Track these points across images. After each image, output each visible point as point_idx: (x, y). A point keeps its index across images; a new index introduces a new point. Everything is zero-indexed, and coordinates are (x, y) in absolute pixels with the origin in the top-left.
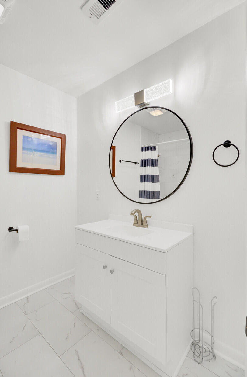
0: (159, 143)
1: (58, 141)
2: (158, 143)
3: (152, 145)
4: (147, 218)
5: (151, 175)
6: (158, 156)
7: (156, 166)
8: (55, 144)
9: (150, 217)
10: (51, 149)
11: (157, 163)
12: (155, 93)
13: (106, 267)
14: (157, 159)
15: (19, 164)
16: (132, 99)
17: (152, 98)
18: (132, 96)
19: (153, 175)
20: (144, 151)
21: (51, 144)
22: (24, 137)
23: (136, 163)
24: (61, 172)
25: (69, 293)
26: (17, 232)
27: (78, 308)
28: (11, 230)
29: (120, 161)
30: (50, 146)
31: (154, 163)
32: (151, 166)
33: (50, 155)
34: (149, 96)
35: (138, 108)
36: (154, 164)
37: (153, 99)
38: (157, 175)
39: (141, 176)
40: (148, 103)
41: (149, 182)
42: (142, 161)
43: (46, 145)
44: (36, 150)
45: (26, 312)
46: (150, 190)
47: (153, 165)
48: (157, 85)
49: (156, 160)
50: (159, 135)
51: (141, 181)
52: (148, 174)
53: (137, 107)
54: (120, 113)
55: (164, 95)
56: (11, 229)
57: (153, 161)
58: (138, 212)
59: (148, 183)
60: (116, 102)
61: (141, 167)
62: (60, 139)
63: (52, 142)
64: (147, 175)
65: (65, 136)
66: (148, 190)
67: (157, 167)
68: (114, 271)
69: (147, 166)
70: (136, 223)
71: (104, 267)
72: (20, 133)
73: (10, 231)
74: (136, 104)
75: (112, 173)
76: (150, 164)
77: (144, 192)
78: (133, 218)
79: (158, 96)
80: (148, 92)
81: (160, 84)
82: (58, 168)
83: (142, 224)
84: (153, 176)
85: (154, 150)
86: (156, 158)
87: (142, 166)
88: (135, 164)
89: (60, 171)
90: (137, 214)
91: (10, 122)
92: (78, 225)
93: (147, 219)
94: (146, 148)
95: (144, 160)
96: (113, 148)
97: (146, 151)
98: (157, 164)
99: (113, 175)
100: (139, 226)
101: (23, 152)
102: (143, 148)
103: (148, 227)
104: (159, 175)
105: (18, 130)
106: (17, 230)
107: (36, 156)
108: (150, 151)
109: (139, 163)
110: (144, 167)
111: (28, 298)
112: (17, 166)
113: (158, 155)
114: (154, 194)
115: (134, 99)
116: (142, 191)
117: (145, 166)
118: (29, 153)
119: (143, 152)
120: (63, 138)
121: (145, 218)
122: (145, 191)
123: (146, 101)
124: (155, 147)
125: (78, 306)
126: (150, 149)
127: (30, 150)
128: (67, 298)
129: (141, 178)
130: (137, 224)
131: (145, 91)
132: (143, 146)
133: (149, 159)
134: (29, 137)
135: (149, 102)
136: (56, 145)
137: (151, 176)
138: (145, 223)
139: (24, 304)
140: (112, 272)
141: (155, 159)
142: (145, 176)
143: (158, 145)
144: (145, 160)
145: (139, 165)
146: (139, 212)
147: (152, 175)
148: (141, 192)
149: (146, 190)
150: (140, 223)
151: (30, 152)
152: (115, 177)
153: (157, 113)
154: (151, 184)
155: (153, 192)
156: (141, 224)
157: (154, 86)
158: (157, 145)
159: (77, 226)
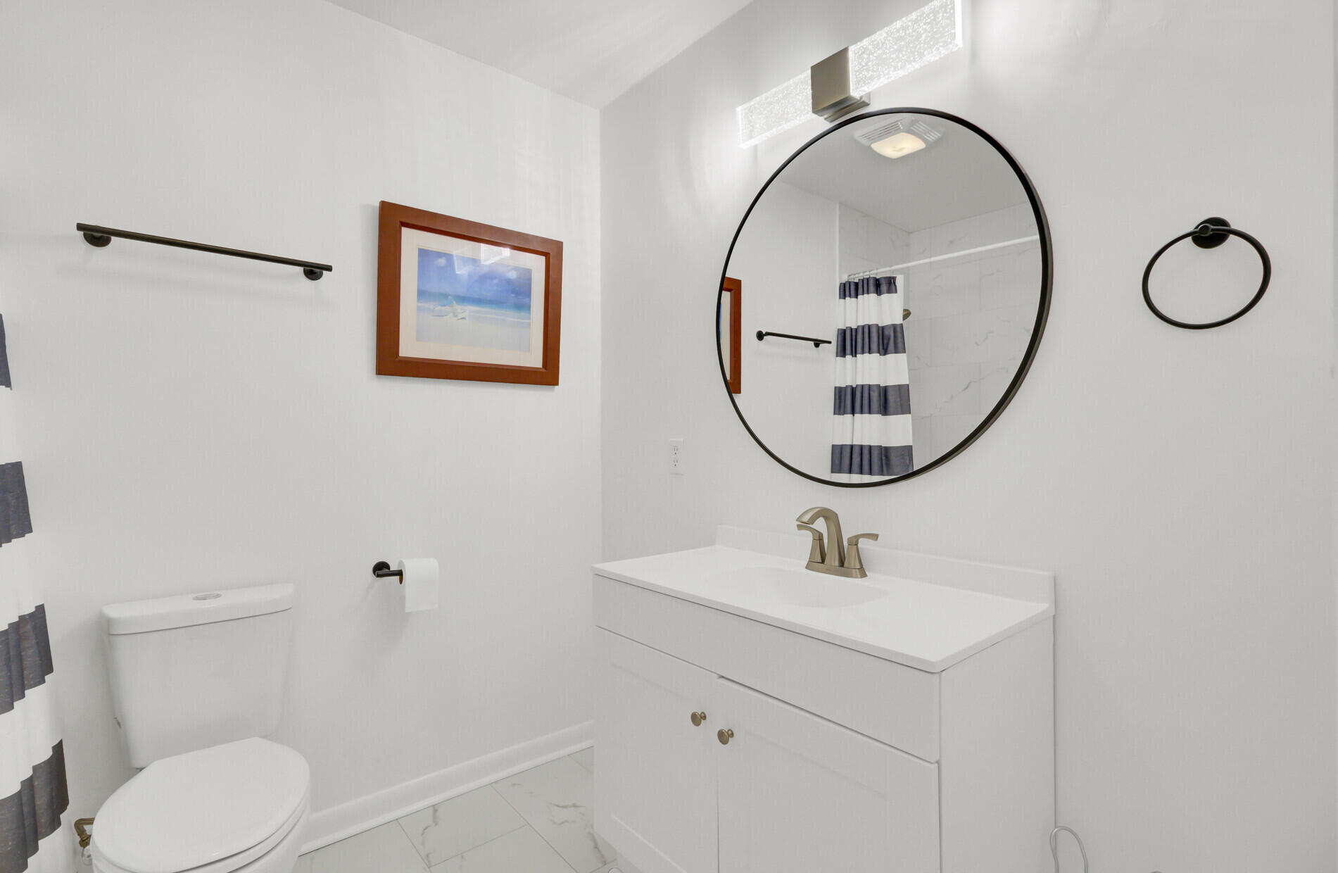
0: (909, 262)
1: (536, 264)
2: (905, 265)
3: (881, 272)
4: (861, 540)
5: (879, 386)
6: (907, 314)
7: (896, 351)
8: (527, 275)
9: (874, 537)
10: (515, 295)
11: (900, 340)
12: (894, 56)
13: (704, 717)
14: (902, 324)
15: (409, 348)
16: (800, 87)
17: (879, 77)
18: (802, 76)
19: (886, 389)
20: (850, 296)
21: (513, 275)
22: (423, 253)
23: (817, 343)
24: (547, 374)
25: (574, 806)
26: (401, 582)
27: (605, 863)
28: (380, 572)
29: (760, 336)
30: (509, 282)
31: (889, 339)
32: (879, 352)
33: (510, 316)
34: (868, 70)
35: (822, 124)
36: (888, 344)
37: (883, 81)
38: (899, 386)
39: (840, 392)
40: (864, 99)
41: (870, 412)
42: (843, 334)
43: (496, 281)
44: (463, 299)
45: (427, 856)
46: (875, 442)
47: (884, 351)
48: (898, 24)
49: (897, 330)
50: (909, 233)
51: (839, 409)
52: (866, 382)
53: (822, 118)
54: (756, 147)
55: (931, 57)
56: (381, 569)
57: (886, 333)
58: (826, 518)
59: (866, 416)
60: (739, 109)
61: (839, 359)
62: (544, 258)
63: (516, 269)
64: (863, 386)
65: (559, 245)
66: (866, 443)
67: (902, 357)
68: (732, 734)
69: (863, 353)
70: (819, 559)
71: (697, 719)
72: (412, 241)
73: (379, 576)
74: (817, 110)
75: (728, 378)
76: (874, 346)
77: (848, 450)
78: (805, 541)
79: (903, 67)
80: (863, 53)
81: (914, 15)
82: (534, 360)
83: (842, 564)
84: (884, 391)
85: (889, 291)
86: (898, 320)
87: (842, 352)
88: (817, 345)
89: (544, 370)
90: (820, 525)
91: (377, 204)
92: (604, 561)
93: (863, 544)
94: (857, 284)
95: (851, 329)
96: (730, 286)
97: (856, 296)
98: (900, 345)
99: (733, 386)
100: (829, 571)
101: (420, 304)
102: (845, 284)
103: (864, 575)
104: (908, 385)
105: (405, 230)
106: (400, 574)
107: (463, 318)
108: (873, 296)
109: (830, 342)
110: (849, 357)
111: (435, 811)
112: (401, 354)
113: (905, 310)
114: (887, 457)
115: (810, 87)
116: (842, 447)
117: (854, 354)
118: (439, 308)
119: (847, 298)
120: (551, 253)
121: (854, 541)
122: (852, 447)
123: (855, 92)
124: (894, 278)
125: (602, 856)
126: (872, 288)
127: (443, 297)
128: (567, 822)
129: (840, 397)
130: (823, 561)
131: (851, 54)
132: (845, 279)
133: (869, 326)
134: (440, 255)
135: (869, 95)
136: (530, 279)
137: (875, 388)
138: (851, 561)
139: (424, 830)
140: (724, 737)
141: (894, 326)
142: (853, 390)
143: (906, 272)
144: (854, 331)
145: (832, 348)
146: (829, 515)
147: (882, 385)
148: (837, 452)
149: (857, 442)
150: (833, 559)
151: (444, 306)
152: (739, 392)
153: (901, 145)
154: (876, 419)
155: (887, 449)
156: (837, 563)
157: (886, 29)
158: (901, 271)
159: (601, 566)
